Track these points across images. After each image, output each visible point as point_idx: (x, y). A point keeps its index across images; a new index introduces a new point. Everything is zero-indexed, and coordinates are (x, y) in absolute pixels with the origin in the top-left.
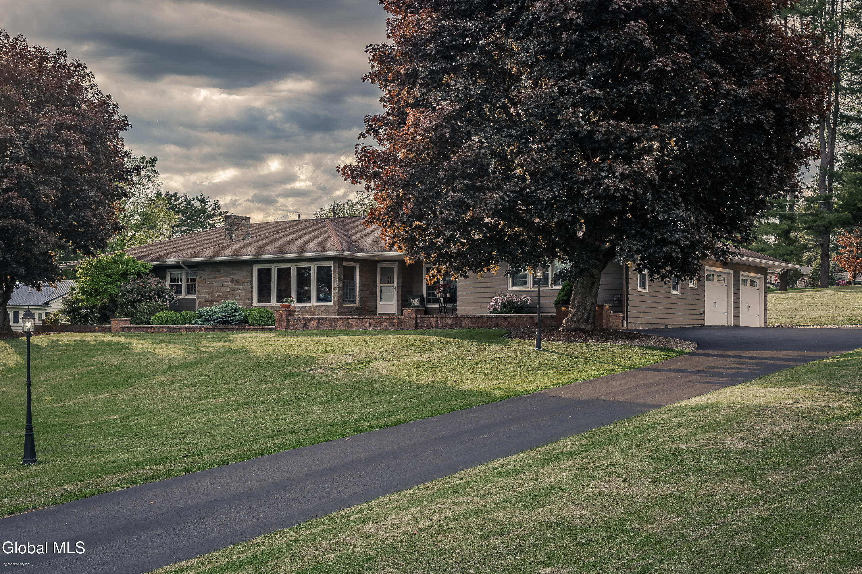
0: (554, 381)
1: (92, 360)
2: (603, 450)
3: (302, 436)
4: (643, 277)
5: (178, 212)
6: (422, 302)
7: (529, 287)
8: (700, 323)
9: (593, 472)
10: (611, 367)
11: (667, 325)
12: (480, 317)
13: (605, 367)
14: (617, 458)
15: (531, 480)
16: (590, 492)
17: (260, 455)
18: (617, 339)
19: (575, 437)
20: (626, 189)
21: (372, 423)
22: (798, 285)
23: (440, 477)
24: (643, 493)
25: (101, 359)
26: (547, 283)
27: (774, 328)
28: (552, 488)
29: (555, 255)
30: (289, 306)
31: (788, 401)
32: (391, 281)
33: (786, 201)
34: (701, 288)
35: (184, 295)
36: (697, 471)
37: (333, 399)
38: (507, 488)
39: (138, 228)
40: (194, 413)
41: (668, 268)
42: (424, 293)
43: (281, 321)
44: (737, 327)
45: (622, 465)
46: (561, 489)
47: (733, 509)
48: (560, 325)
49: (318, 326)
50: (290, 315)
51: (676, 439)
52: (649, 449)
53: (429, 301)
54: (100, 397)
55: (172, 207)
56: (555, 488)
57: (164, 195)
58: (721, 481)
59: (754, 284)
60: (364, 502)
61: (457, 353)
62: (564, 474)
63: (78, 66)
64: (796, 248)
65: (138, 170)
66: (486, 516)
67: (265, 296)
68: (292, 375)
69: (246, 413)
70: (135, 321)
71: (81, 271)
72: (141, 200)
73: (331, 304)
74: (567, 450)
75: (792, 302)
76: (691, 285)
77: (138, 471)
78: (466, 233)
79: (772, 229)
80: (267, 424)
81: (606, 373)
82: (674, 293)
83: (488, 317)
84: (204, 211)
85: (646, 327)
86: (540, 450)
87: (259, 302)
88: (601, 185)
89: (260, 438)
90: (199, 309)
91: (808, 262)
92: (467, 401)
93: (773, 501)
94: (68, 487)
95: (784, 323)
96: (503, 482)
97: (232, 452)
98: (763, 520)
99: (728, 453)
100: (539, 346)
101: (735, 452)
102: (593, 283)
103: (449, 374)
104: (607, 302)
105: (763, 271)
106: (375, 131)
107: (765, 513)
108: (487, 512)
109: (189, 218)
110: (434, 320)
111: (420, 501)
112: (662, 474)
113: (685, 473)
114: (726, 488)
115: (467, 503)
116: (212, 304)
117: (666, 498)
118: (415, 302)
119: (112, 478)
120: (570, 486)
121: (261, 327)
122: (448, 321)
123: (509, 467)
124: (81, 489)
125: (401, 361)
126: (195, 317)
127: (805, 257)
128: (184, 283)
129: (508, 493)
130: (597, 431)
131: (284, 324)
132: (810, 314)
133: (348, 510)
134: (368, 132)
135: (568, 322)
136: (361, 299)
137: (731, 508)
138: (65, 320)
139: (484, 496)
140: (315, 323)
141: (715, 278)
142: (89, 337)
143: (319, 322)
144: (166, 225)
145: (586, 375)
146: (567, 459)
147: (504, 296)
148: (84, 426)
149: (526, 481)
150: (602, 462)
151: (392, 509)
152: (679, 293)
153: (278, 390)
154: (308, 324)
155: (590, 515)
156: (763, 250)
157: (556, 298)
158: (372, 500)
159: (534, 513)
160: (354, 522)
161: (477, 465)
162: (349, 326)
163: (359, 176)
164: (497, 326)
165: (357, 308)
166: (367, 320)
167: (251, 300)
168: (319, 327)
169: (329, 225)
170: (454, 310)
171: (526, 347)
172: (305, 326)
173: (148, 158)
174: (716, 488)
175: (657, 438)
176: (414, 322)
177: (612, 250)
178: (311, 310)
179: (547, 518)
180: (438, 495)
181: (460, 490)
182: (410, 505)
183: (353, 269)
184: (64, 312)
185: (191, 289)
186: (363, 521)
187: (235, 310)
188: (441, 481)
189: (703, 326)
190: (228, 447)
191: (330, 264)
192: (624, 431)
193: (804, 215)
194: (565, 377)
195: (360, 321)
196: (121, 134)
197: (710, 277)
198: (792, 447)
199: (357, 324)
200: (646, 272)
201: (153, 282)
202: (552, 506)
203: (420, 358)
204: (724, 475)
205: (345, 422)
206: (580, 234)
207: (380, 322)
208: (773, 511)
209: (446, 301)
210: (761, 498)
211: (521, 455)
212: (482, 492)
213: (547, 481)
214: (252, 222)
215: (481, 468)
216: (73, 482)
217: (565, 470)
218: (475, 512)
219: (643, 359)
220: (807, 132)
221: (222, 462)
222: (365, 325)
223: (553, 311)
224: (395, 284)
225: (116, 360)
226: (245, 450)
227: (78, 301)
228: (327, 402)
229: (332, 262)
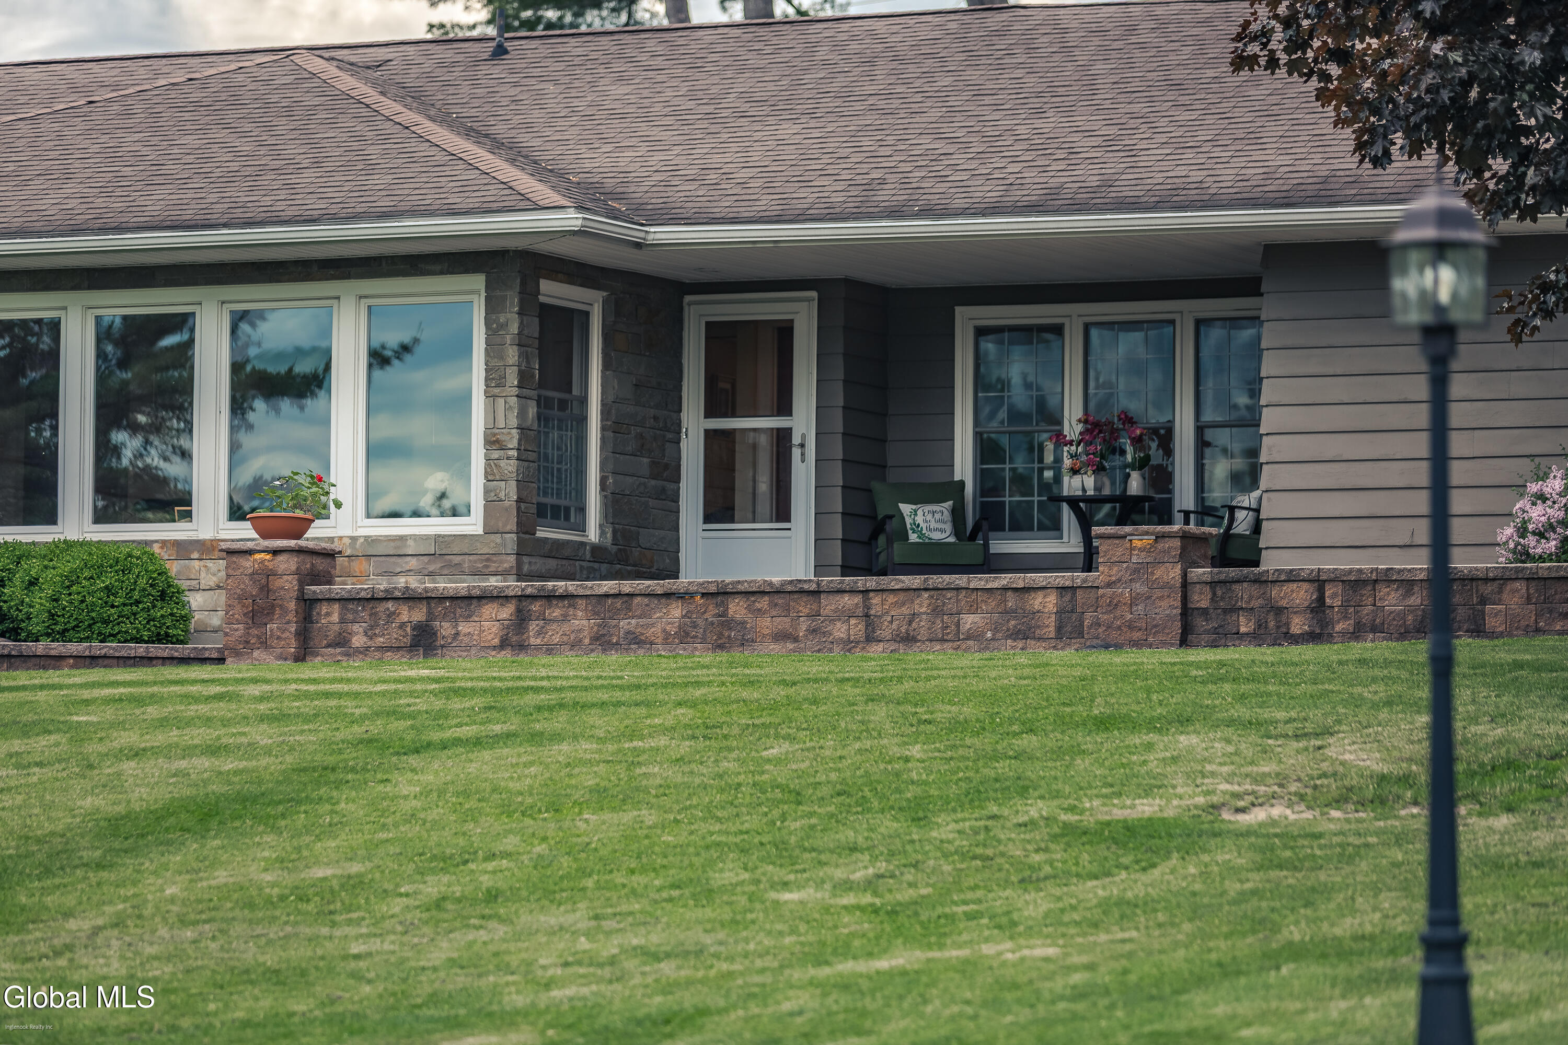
50: (317, 577)
121: (111, 647)
143: (521, 620)
154: (445, 629)
165: (596, 550)
166: (847, 601)
168: (522, 647)
195: (804, 607)
199: (783, 623)
207: (937, 611)
222: (840, 630)
229: (478, 281)
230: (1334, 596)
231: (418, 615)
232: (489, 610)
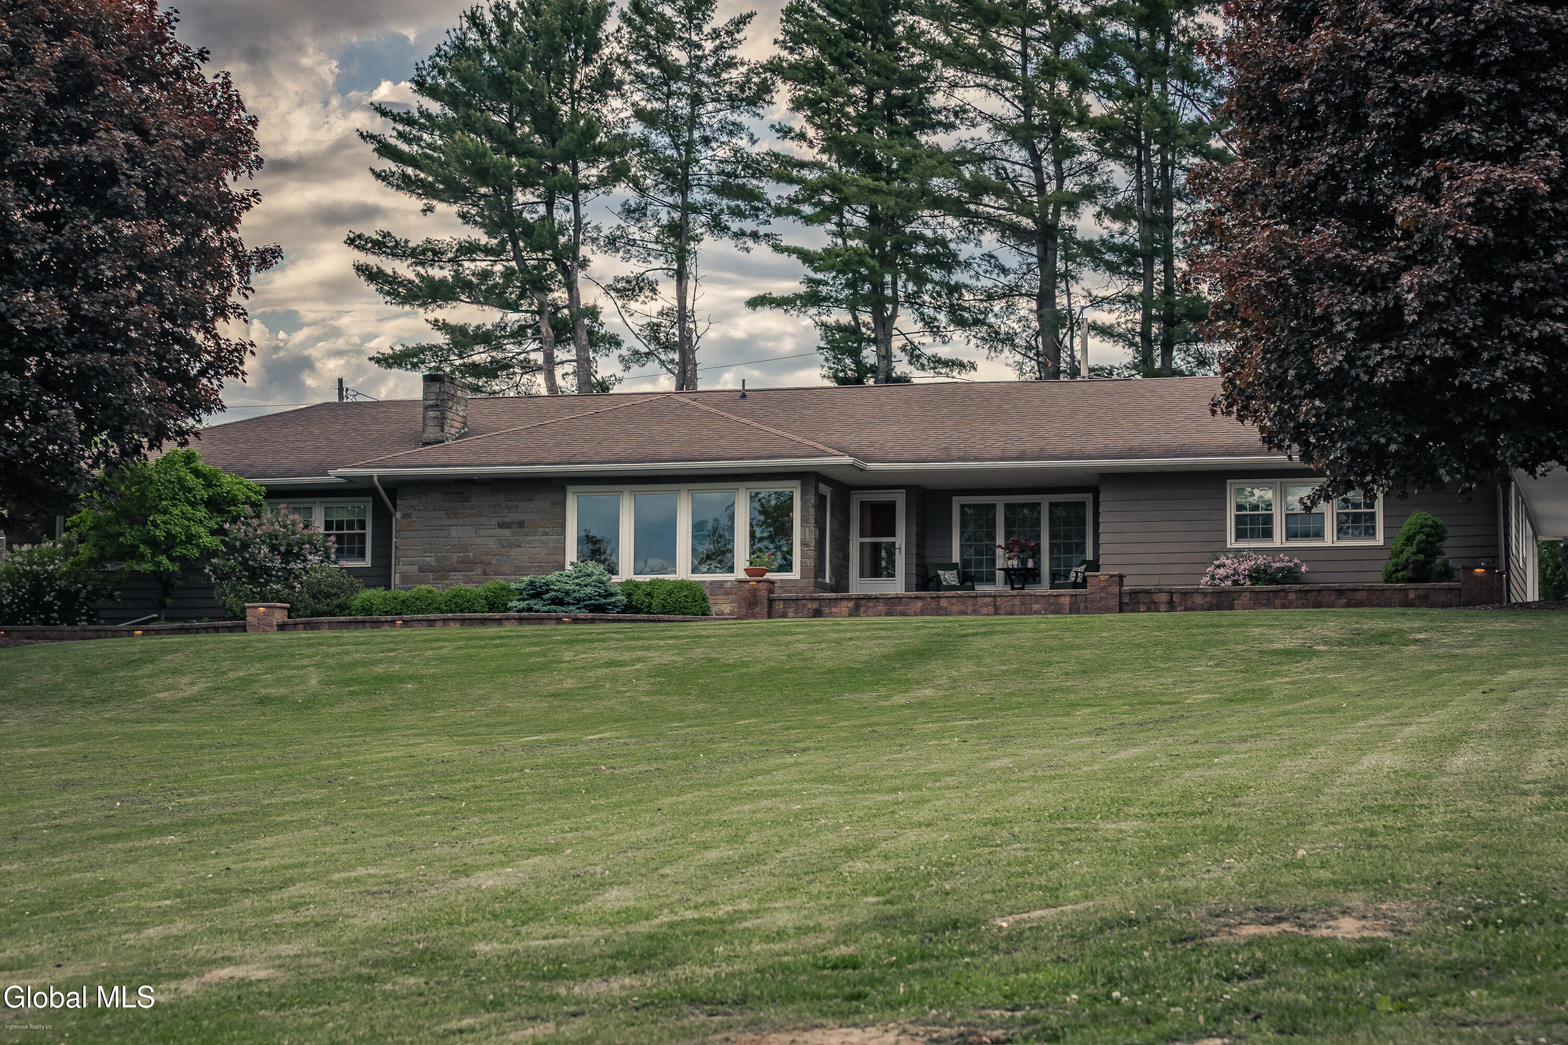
7: (1279, 541)
42: (957, 559)
43: (752, 604)
73: (793, 576)
118: (950, 577)
131: (762, 610)
136: (832, 571)
154: (826, 610)
165: (831, 587)
195: (970, 602)
207: (1023, 604)
222: (985, 610)
224: (899, 537)
229: (797, 483)
230: (1176, 598)
231: (815, 605)
232: (844, 603)
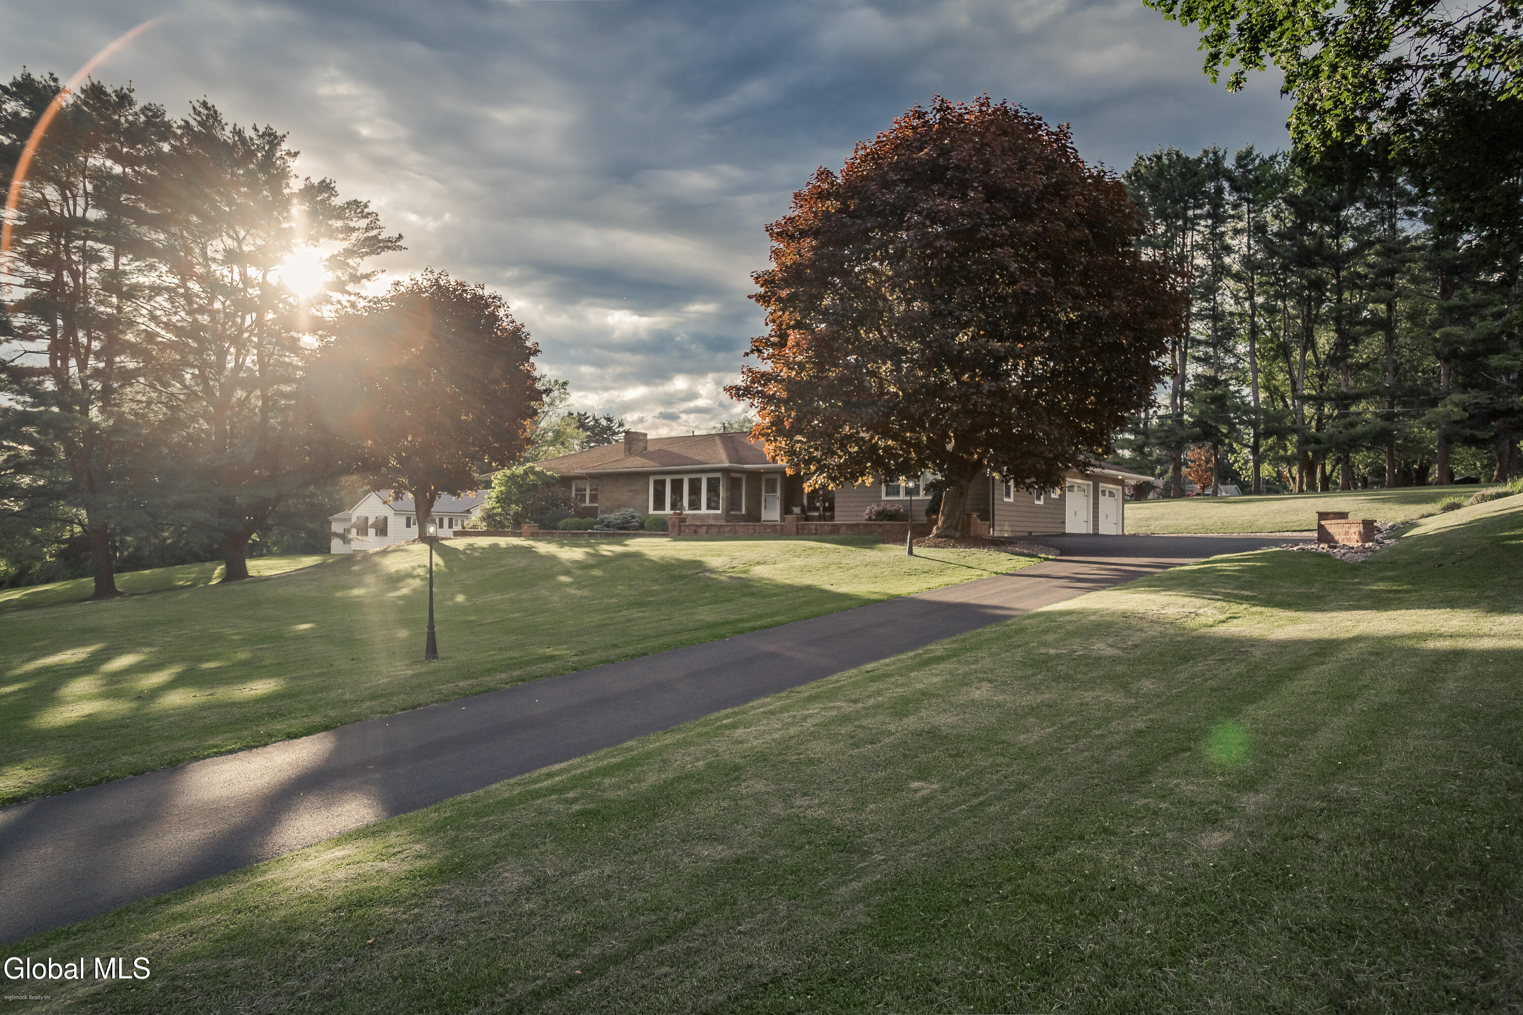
0: (925, 585)
1: (502, 562)
2: (973, 654)
3: (685, 637)
4: (1008, 488)
5: (586, 430)
6: (803, 510)
7: (902, 496)
8: (1062, 531)
9: (964, 677)
10: (979, 572)
11: (1030, 533)
12: (857, 524)
13: (973, 572)
14: (987, 663)
15: (902, 685)
16: (961, 699)
17: (644, 654)
18: (984, 547)
19: (946, 641)
20: (993, 405)
21: (751, 624)
22: (1151, 496)
23: (813, 680)
24: (1015, 701)
25: (510, 561)
26: (918, 493)
27: (1131, 536)
28: (923, 694)
29: (926, 467)
30: (681, 514)
31: (1154, 608)
32: (774, 491)
33: (1140, 418)
34: (1062, 497)
35: (587, 504)
36: (1067, 678)
37: (716, 601)
38: (879, 693)
39: (552, 443)
40: (589, 612)
41: (1033, 479)
42: (805, 502)
43: (673, 527)
44: (1096, 535)
45: (992, 671)
46: (932, 695)
47: (1108, 720)
48: (930, 532)
49: (707, 532)
50: (682, 522)
51: (1045, 644)
52: (1019, 654)
53: (810, 510)
54: (507, 596)
55: (582, 425)
56: (926, 694)
57: (575, 414)
58: (1093, 689)
59: (1112, 494)
60: (738, 704)
61: (833, 557)
62: (935, 680)
63: (495, 298)
64: (1151, 461)
65: (548, 391)
66: (857, 723)
67: (659, 503)
68: (681, 577)
69: (635, 613)
70: (543, 526)
71: (496, 481)
72: (554, 419)
73: (719, 512)
74: (938, 654)
75: (1148, 511)
76: (1053, 496)
77: (528, 669)
78: (843, 447)
79: (1126, 444)
80: (654, 624)
81: (975, 578)
82: (1037, 502)
83: (864, 525)
84: (610, 428)
85: (1011, 535)
86: (911, 654)
87: (655, 509)
88: (969, 400)
89: (646, 638)
90: (601, 516)
91: (1161, 475)
92: (843, 604)
93: (1149, 712)
94: (461, 684)
95: (1142, 531)
96: (874, 687)
97: (618, 651)
98: (1140, 732)
99: (1098, 659)
100: (910, 552)
101: (1105, 658)
102: (962, 494)
103: (825, 578)
104: (974, 511)
105: (1121, 483)
106: (759, 351)
107: (1141, 725)
108: (858, 719)
109: (596, 435)
110: (813, 527)
111: (792, 706)
112: (1032, 680)
113: (1056, 679)
114: (1098, 697)
115: (839, 708)
116: (612, 511)
117: (1038, 707)
118: (797, 510)
119: (503, 676)
120: (941, 692)
121: (656, 532)
122: (826, 528)
123: (881, 671)
124: (473, 686)
125: (781, 566)
126: (596, 523)
127: (1157, 471)
128: (588, 493)
129: (880, 699)
130: (967, 634)
131: (676, 530)
132: (1164, 523)
133: (723, 713)
134: (752, 351)
135: (938, 529)
136: (747, 508)
137: (1106, 719)
138: (483, 527)
139: (855, 701)
140: (704, 529)
141: (1076, 489)
142: (503, 542)
143: (708, 529)
144: (576, 442)
145: (956, 580)
146: (938, 663)
147: (878, 505)
148: (488, 624)
149: (898, 686)
150: (973, 667)
151: (765, 713)
152: (1041, 502)
153: (667, 591)
154: (698, 530)
155: (960, 723)
156: (1118, 464)
157: (926, 508)
158: (746, 702)
159: (905, 720)
160: (726, 727)
161: (850, 668)
162: (735, 532)
163: (743, 395)
164: (871, 533)
165: (743, 516)
166: (752, 527)
167: (648, 508)
169: (718, 441)
170: (832, 518)
171: (898, 553)
172: (695, 532)
173: (561, 382)
174: (1088, 696)
175: (1026, 643)
176: (794, 529)
177: (980, 461)
178: (701, 517)
179: (920, 726)
180: (811, 699)
181: (832, 695)
182: (782, 710)
183: (740, 480)
184: (483, 519)
185: (594, 498)
186: (734, 726)
187: (633, 517)
188: (814, 684)
189: (1064, 534)
190: (615, 646)
191: (719, 475)
192: (993, 636)
193: (1158, 431)
194: (936, 582)
196: (532, 359)
197: (1071, 488)
198: (1161, 654)
199: (743, 530)
200: (1012, 483)
201: (560, 491)
202: (924, 713)
203: (799, 562)
204: (1095, 682)
205: (727, 623)
206: (950, 447)
208: (1149, 724)
209: (825, 509)
210: (1136, 708)
211: (893, 659)
212: (854, 697)
213: (919, 686)
214: (649, 437)
215: (853, 671)
216: (466, 679)
217: (936, 675)
218: (846, 719)
219: (1010, 565)
220: (1163, 351)
221: (608, 661)
223: (924, 519)
224: (778, 494)
225: (523, 563)
226: (630, 650)
227: (494, 508)
228: (711, 603)
229: (721, 474)
